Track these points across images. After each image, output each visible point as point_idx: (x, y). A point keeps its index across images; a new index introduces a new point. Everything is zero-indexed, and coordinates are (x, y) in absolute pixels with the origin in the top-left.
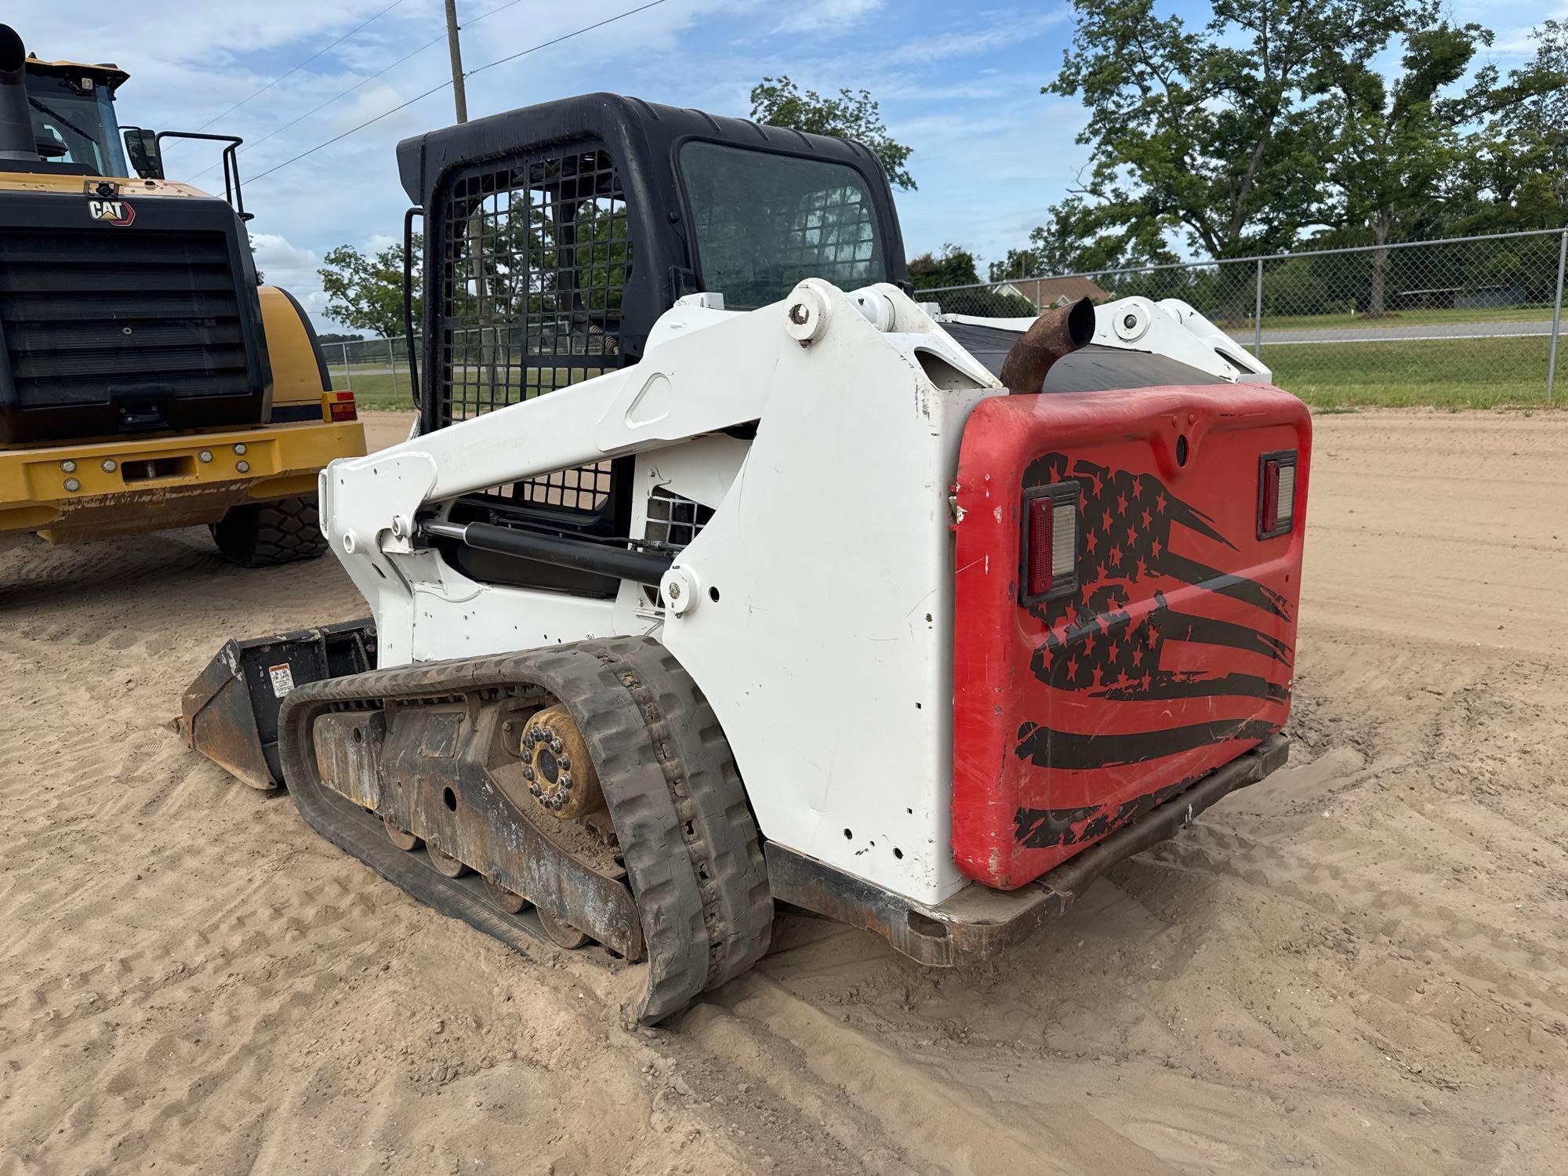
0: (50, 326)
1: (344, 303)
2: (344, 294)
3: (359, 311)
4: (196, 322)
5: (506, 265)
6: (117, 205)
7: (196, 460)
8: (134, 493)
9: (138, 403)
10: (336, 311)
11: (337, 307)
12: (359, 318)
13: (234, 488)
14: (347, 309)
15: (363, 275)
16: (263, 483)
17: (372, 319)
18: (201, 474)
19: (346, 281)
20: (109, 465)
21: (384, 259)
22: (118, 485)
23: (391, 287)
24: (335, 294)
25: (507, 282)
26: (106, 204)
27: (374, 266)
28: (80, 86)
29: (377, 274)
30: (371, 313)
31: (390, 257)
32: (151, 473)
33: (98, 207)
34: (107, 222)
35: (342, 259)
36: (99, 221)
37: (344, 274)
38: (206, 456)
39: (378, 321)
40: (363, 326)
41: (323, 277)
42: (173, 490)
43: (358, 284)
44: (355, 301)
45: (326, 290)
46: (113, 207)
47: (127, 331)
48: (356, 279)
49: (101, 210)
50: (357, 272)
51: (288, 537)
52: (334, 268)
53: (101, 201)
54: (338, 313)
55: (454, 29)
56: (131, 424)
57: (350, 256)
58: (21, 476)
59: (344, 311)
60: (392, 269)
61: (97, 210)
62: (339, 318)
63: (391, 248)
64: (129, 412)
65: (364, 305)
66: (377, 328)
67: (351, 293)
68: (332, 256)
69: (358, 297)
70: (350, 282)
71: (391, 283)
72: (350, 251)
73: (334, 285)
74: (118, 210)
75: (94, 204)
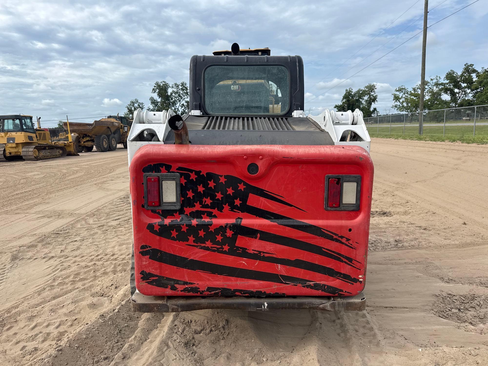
1: (398, 103)
2: (399, 101)
3: (403, 106)
5: (458, 89)
11: (396, 105)
12: (401, 108)
14: (399, 105)
15: (406, 95)
17: (407, 108)
19: (400, 97)
21: (414, 89)
23: (415, 98)
24: (396, 101)
25: (457, 95)
27: (410, 92)
29: (411, 94)
30: (407, 107)
31: (416, 89)
35: (400, 90)
37: (400, 95)
39: (408, 109)
40: (403, 111)
41: (393, 96)
43: (404, 98)
44: (402, 103)
45: (394, 100)
48: (404, 96)
50: (404, 94)
52: (398, 93)
54: (396, 107)
57: (403, 89)
59: (398, 106)
60: (416, 93)
62: (396, 108)
63: (417, 86)
65: (405, 104)
66: (408, 111)
67: (401, 101)
68: (397, 89)
69: (403, 102)
70: (402, 97)
71: (415, 97)
72: (403, 87)
73: (397, 98)
74: (237, 87)
75: (232, 86)
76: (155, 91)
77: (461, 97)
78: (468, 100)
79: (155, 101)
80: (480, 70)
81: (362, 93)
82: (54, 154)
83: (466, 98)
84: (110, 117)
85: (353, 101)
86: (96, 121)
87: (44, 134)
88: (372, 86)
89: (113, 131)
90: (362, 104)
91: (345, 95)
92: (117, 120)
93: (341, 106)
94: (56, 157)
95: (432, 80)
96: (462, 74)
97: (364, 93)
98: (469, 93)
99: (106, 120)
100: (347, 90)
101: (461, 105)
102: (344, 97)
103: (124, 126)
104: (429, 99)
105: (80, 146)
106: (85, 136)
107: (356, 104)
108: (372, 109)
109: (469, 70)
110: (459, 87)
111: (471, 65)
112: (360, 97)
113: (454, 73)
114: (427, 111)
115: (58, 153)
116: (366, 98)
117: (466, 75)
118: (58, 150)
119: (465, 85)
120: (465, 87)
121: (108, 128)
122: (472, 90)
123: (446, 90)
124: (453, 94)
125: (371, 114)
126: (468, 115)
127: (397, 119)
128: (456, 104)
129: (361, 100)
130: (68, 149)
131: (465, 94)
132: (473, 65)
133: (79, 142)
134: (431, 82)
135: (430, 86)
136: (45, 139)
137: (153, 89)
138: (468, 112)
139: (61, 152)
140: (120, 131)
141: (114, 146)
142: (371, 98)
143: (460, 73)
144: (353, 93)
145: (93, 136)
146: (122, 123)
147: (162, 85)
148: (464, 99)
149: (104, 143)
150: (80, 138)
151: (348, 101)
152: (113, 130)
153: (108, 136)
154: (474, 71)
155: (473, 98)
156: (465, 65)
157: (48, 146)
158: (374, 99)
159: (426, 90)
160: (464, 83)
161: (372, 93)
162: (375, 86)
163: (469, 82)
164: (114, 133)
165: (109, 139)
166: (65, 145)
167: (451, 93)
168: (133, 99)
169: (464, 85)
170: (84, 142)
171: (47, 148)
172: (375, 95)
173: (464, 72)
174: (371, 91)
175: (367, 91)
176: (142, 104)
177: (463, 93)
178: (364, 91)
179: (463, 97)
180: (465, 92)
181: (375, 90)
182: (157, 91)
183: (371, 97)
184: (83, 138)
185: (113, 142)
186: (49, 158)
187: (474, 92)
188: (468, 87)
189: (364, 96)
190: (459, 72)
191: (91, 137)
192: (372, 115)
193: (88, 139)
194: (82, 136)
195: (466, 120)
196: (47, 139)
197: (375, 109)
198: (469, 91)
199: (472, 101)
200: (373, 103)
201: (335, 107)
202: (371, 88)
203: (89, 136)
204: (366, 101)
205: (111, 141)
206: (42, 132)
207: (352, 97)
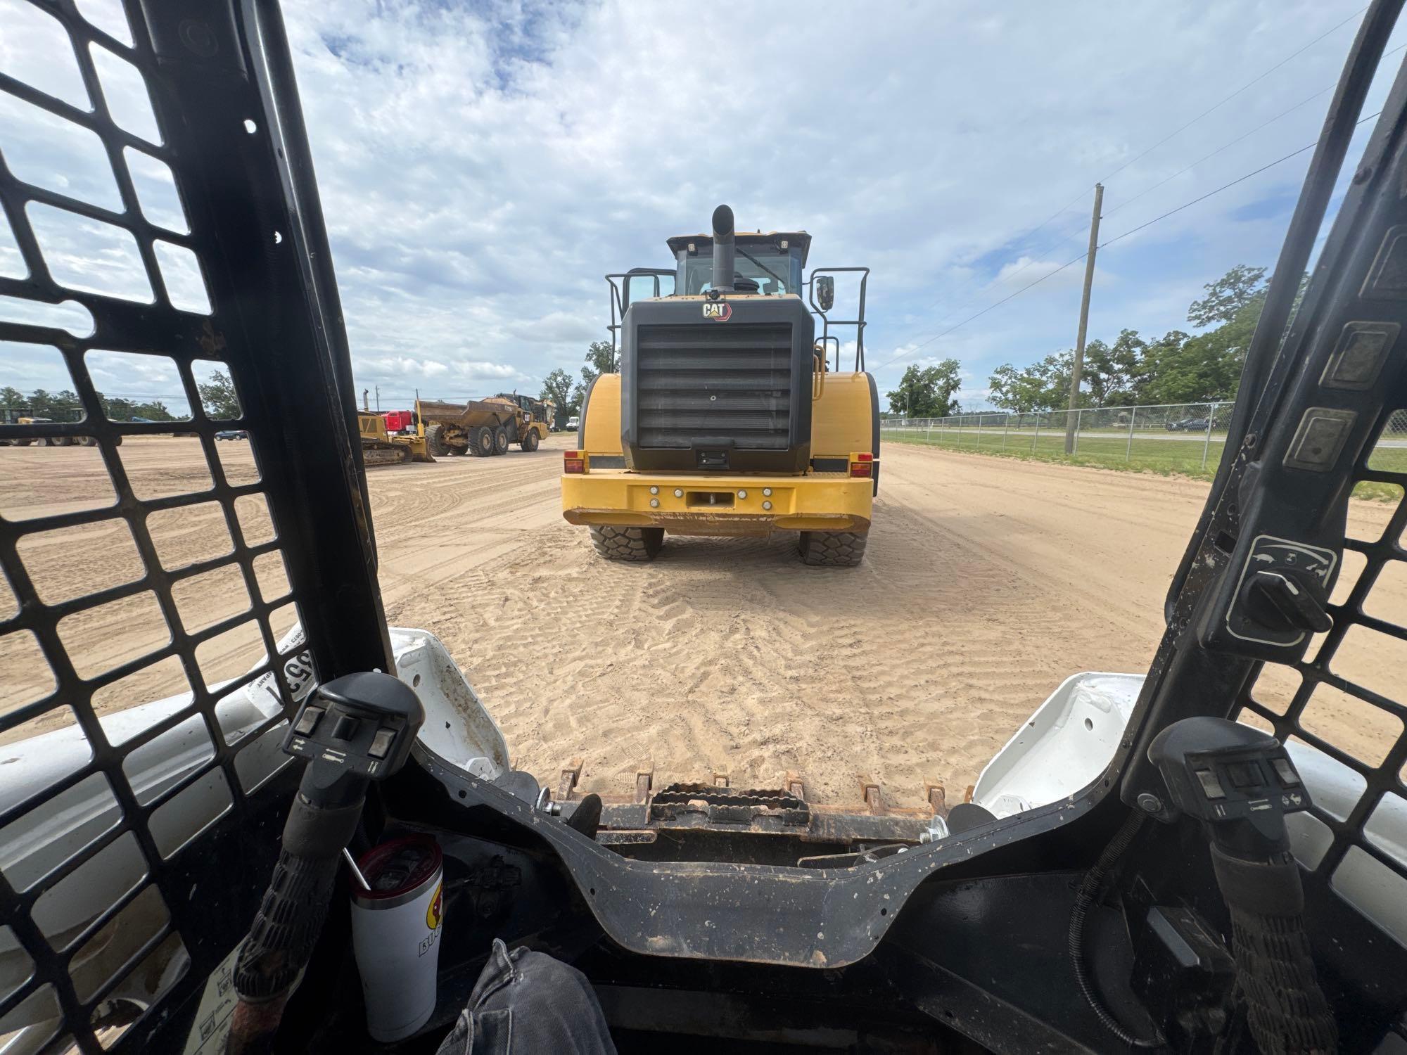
0: (675, 393)
1: (999, 395)
2: (1001, 391)
3: (1007, 399)
4: (766, 393)
5: (1107, 373)
6: (721, 306)
7: (736, 496)
8: (692, 514)
9: (712, 451)
10: (994, 399)
11: (994, 396)
12: (1005, 403)
13: (763, 519)
14: (1000, 398)
15: (1013, 380)
16: (784, 519)
17: (1012, 404)
18: (738, 508)
19: (1003, 383)
20: (678, 493)
21: (1028, 372)
22: (681, 508)
23: (1028, 386)
24: (995, 390)
25: (1105, 384)
26: (714, 306)
27: (1021, 375)
28: (780, 246)
29: (1022, 379)
30: (1013, 400)
31: (1032, 370)
32: (712, 501)
33: (709, 307)
34: (712, 319)
35: (1003, 371)
36: (709, 318)
37: (1003, 379)
38: (742, 494)
39: (1015, 405)
40: (1006, 407)
41: (990, 381)
42: (718, 515)
43: (1009, 384)
44: (1005, 394)
45: (991, 387)
46: (718, 307)
47: (713, 398)
48: (1009, 382)
49: (710, 310)
50: (1010, 378)
51: (830, 550)
52: (999, 376)
53: (711, 304)
55: (1097, 218)
56: (705, 464)
57: (1008, 370)
58: (625, 493)
59: (998, 399)
60: (1031, 377)
61: (707, 310)
62: (995, 402)
63: (1034, 365)
64: (707, 457)
65: (1010, 396)
66: (1015, 409)
67: (1004, 389)
68: (999, 370)
69: (1008, 392)
70: (1006, 384)
71: (1029, 384)
72: (1009, 367)
73: (996, 385)
74: (721, 310)
75: (706, 306)
76: (591, 358)
77: (1110, 388)
78: (1125, 393)
79: (590, 373)
80: (1148, 342)
81: (934, 375)
82: (388, 458)
83: (1121, 390)
84: (501, 396)
85: (920, 387)
86: (471, 403)
87: (374, 421)
88: (953, 363)
89: (502, 422)
90: (934, 392)
91: (907, 375)
92: (512, 401)
93: (897, 395)
94: (393, 464)
95: (1062, 355)
96: (1117, 347)
97: (939, 374)
98: (1128, 381)
99: (494, 401)
100: (909, 368)
101: (1111, 402)
102: (905, 380)
103: (524, 413)
104: (1054, 389)
105: (443, 444)
106: (452, 427)
107: (923, 392)
108: (950, 402)
109: (1128, 340)
110: (1109, 371)
111: (1133, 332)
112: (931, 381)
113: (1101, 345)
114: (1049, 410)
115: (396, 457)
116: (941, 382)
117: (1122, 349)
118: (396, 452)
119: (1120, 366)
120: (1120, 371)
121: (495, 414)
122: (1133, 376)
123: (1084, 375)
124: (1097, 382)
125: (948, 410)
126: (1122, 420)
127: (993, 420)
128: (1101, 400)
129: (933, 386)
130: (416, 451)
131: (1118, 383)
132: (1137, 333)
133: (443, 437)
134: (1060, 359)
135: (1058, 367)
136: (375, 431)
137: (588, 355)
138: (1123, 413)
139: (402, 454)
140: (515, 422)
141: (504, 447)
142: (949, 384)
143: (1111, 347)
144: (919, 374)
145: (467, 428)
146: (520, 407)
147: (601, 347)
148: (1117, 392)
149: (485, 442)
150: (443, 431)
151: (911, 386)
152: (503, 418)
153: (493, 430)
154: (1138, 343)
155: (1133, 390)
156: (1122, 332)
157: (378, 444)
158: (955, 386)
159: (1050, 373)
160: (1117, 363)
161: (952, 376)
162: (957, 364)
163: (1130, 363)
164: (506, 424)
165: (494, 434)
166: (411, 443)
167: (1093, 380)
168: (555, 369)
169: (1117, 367)
170: (451, 438)
171: (376, 447)
172: (956, 379)
173: (1119, 345)
174: (951, 372)
175: (942, 372)
176: (570, 377)
177: (1116, 380)
178: (939, 371)
179: (1114, 388)
180: (1118, 378)
181: (958, 370)
182: (594, 357)
183: (950, 381)
184: (449, 430)
185: (501, 440)
186: (378, 466)
187: (1136, 379)
188: (1127, 372)
189: (939, 380)
190: (1111, 343)
191: (462, 430)
192: (950, 412)
193: (457, 432)
194: (446, 427)
195: (1120, 427)
196: (378, 429)
197: (955, 402)
198: (1126, 377)
199: (1130, 395)
200: (952, 392)
201: (888, 396)
202: (951, 367)
203: (459, 428)
204: (941, 388)
205: (498, 439)
206: (370, 418)
207: (918, 381)
